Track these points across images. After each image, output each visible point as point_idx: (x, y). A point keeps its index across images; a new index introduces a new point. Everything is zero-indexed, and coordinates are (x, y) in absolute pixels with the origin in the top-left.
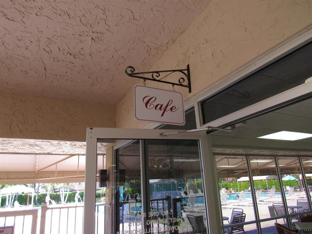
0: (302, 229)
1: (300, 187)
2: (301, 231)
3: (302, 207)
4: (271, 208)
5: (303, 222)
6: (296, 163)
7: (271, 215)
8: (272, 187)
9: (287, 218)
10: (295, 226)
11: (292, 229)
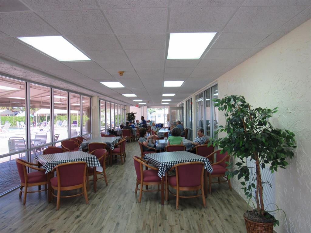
0: (48, 162)
1: (34, 123)
2: (47, 164)
3: (40, 140)
4: (11, 142)
5: (45, 154)
6: (42, 97)
7: (10, 150)
8: (5, 122)
9: (28, 152)
10: (37, 159)
11: (34, 162)
